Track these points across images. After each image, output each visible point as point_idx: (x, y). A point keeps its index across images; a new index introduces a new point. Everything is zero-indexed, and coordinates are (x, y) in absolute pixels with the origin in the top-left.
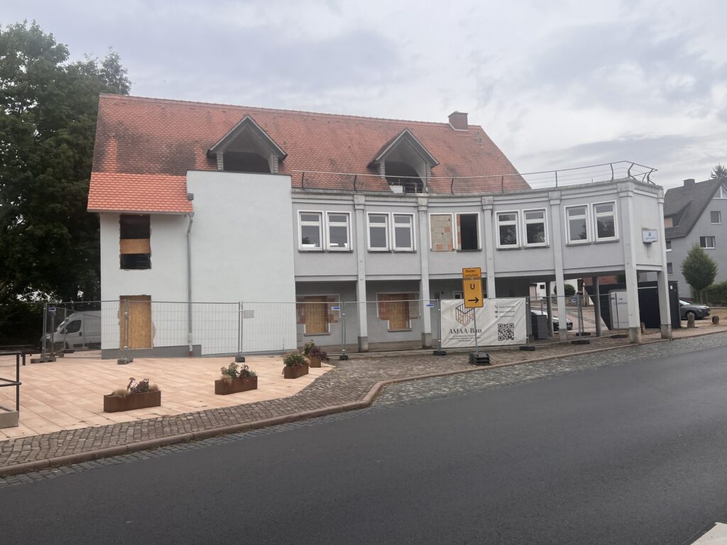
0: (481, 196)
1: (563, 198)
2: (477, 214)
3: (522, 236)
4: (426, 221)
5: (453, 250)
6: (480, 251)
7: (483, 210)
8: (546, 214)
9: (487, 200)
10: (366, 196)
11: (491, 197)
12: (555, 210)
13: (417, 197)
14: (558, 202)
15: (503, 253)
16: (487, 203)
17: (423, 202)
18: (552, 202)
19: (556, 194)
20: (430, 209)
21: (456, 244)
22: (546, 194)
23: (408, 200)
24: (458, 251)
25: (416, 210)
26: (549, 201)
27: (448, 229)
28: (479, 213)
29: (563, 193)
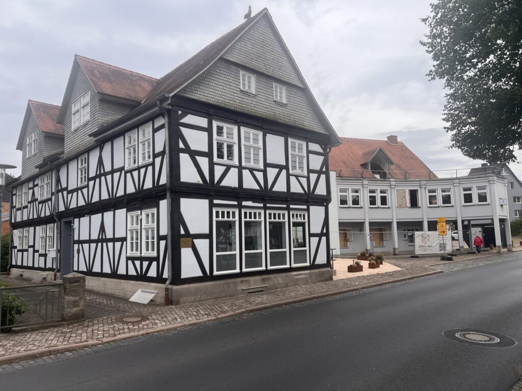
0: (420, 181)
1: (461, 183)
2: (418, 190)
3: (440, 201)
4: (394, 193)
5: (407, 207)
6: (420, 207)
7: (421, 188)
8: (452, 190)
9: (423, 183)
10: (368, 180)
11: (425, 182)
12: (457, 189)
13: (390, 181)
14: (458, 185)
15: (431, 209)
16: (423, 184)
17: (393, 183)
18: (455, 185)
19: (457, 181)
20: (396, 187)
21: (409, 204)
22: (452, 181)
23: (386, 182)
24: (409, 208)
25: (389, 187)
26: (453, 184)
27: (404, 197)
28: (419, 189)
29: (461, 180)
